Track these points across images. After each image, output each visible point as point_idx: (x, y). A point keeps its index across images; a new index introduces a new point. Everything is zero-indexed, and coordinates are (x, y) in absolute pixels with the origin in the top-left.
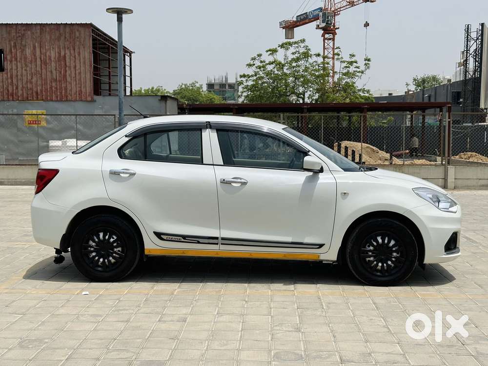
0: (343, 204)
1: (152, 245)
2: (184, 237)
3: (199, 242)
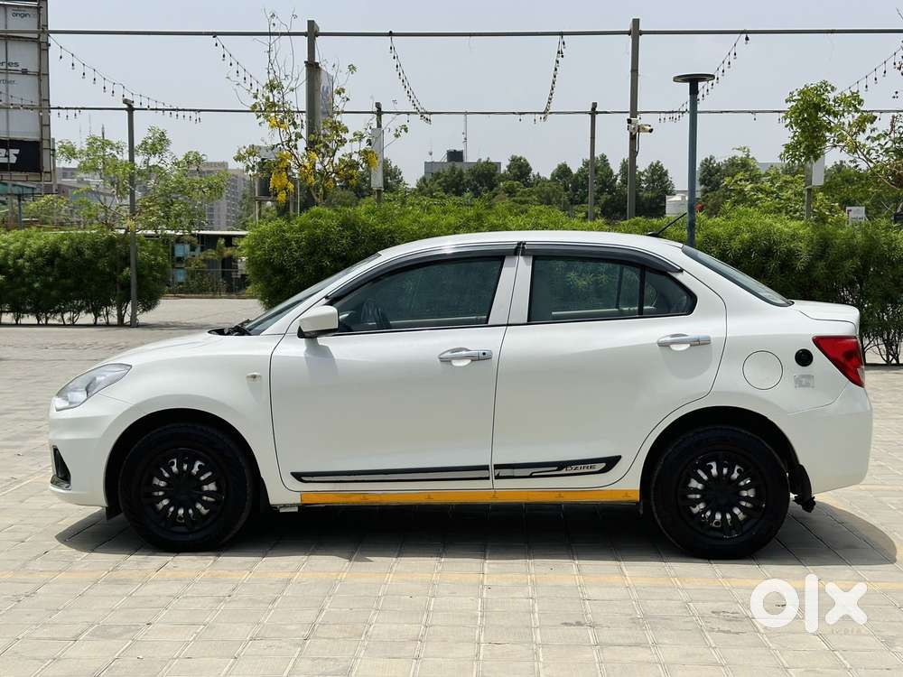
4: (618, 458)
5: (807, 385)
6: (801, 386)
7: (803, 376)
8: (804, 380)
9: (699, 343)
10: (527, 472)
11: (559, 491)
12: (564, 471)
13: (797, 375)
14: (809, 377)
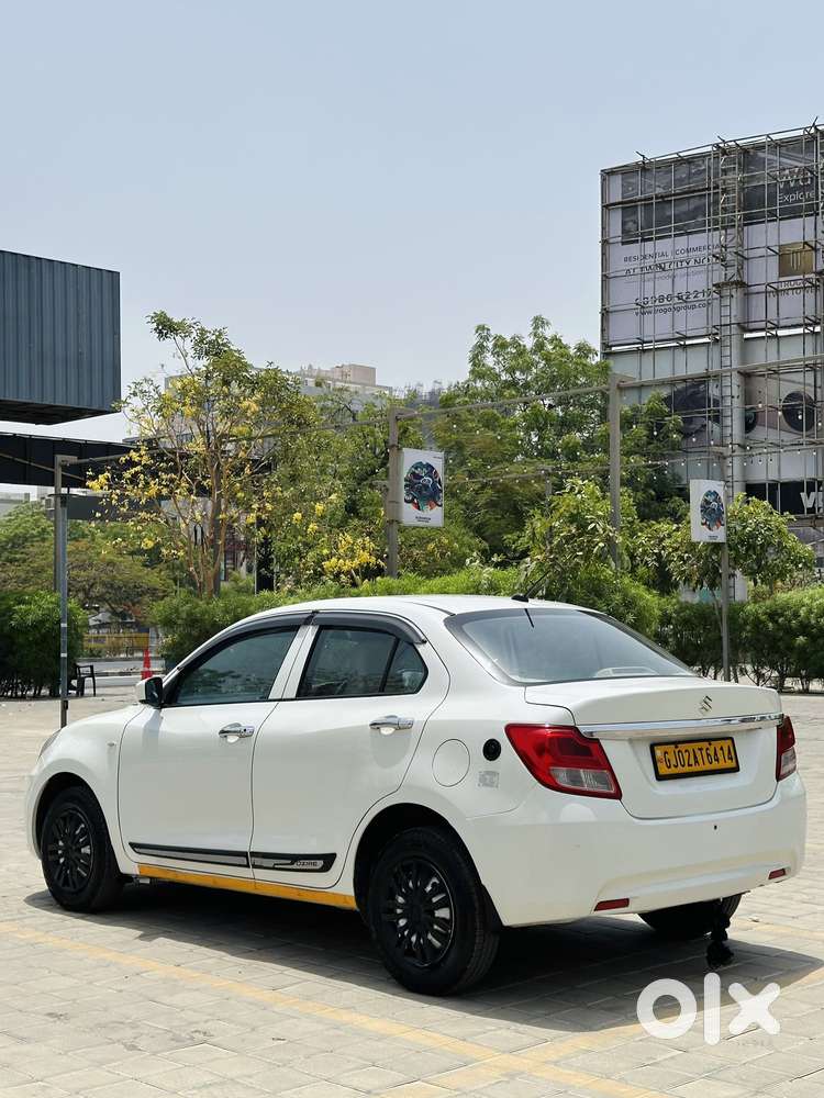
4: (333, 856)
5: (491, 784)
6: (486, 785)
7: (488, 773)
8: (488, 777)
9: (402, 727)
10: (270, 863)
11: (300, 888)
12: (295, 866)
13: (483, 769)
14: (494, 774)
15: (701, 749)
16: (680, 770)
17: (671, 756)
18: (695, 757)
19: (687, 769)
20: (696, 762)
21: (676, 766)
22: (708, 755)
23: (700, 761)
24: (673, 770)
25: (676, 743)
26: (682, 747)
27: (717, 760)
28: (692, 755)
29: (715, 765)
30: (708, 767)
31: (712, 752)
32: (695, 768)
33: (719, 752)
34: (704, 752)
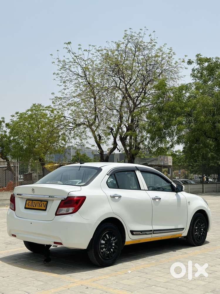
0: (190, 207)
1: (129, 239)
2: (141, 231)
3: (146, 234)
15: (38, 203)
16: (31, 207)
17: (30, 204)
18: (36, 205)
19: (33, 207)
20: (36, 206)
21: (30, 206)
22: (39, 205)
23: (37, 206)
24: (29, 207)
25: (32, 200)
26: (34, 202)
27: (41, 206)
28: (35, 204)
29: (40, 208)
30: (38, 208)
31: (40, 204)
32: (35, 208)
33: (43, 205)
34: (39, 204)
